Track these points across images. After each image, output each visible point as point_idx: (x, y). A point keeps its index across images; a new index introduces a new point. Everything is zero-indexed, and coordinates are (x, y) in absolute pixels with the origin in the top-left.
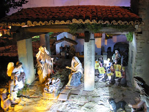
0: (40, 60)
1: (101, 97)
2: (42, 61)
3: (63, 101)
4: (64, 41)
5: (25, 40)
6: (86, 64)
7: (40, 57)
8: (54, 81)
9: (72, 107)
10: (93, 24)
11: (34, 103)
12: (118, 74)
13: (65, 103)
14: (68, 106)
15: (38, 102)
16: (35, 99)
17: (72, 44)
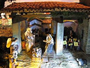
0: (27, 37)
1: (69, 58)
2: (28, 37)
3: (47, 62)
4: (35, 26)
5: (17, 23)
6: (58, 38)
7: (27, 35)
8: (37, 50)
9: (54, 65)
10: (67, 12)
11: (28, 64)
12: (76, 44)
13: (48, 63)
14: (51, 65)
15: (31, 64)
16: (28, 62)
17: (40, 27)
